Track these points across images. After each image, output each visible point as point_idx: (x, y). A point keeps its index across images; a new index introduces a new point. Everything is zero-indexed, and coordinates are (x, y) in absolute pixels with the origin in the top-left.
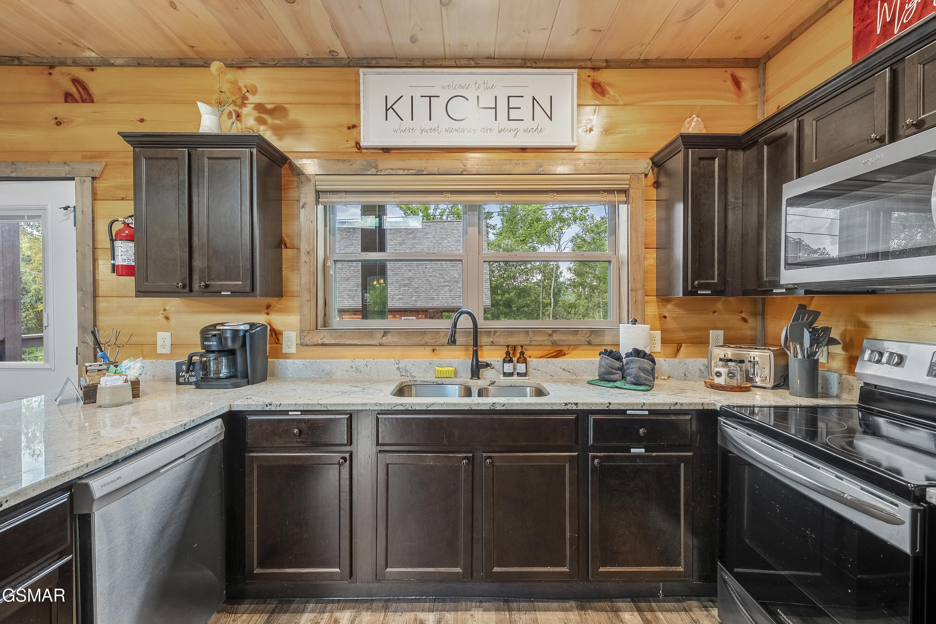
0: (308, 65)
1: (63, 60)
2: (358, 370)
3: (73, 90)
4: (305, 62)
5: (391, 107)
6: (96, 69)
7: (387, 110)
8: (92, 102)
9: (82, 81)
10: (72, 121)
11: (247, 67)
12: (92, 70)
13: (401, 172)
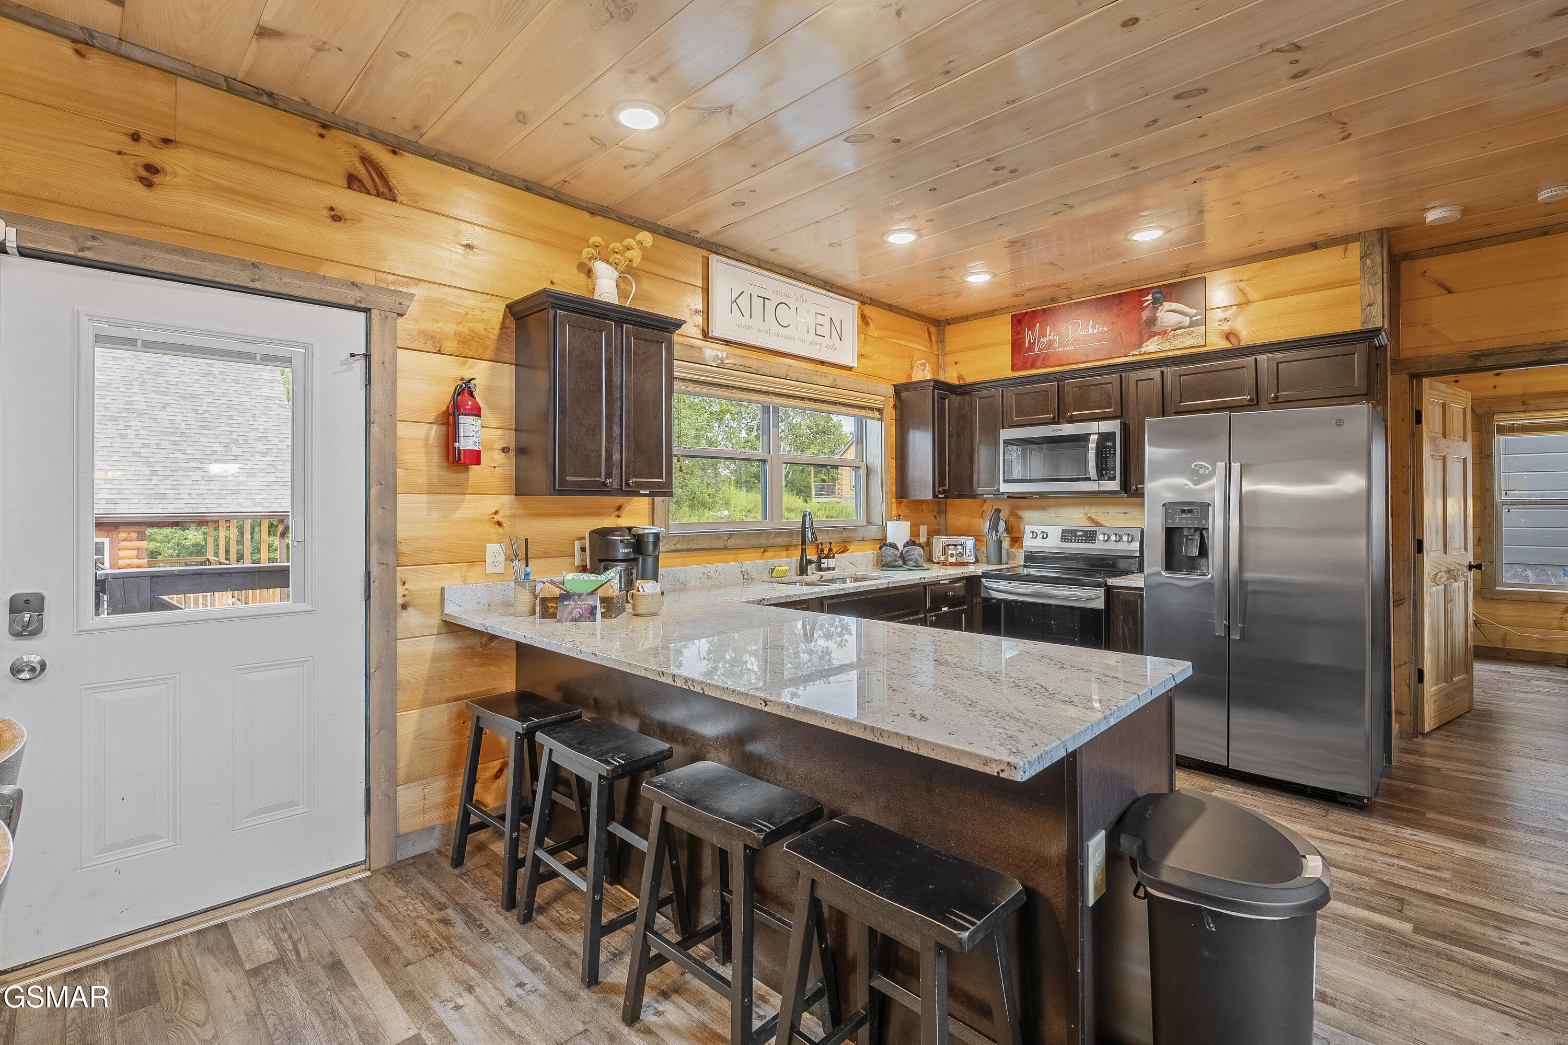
0: (664, 234)
1: (352, 125)
2: (709, 577)
3: (361, 171)
4: (661, 230)
5: (735, 301)
6: (400, 153)
7: (732, 303)
8: (394, 200)
9: (377, 164)
10: (360, 220)
11: (599, 215)
12: (394, 153)
13: (742, 369)
